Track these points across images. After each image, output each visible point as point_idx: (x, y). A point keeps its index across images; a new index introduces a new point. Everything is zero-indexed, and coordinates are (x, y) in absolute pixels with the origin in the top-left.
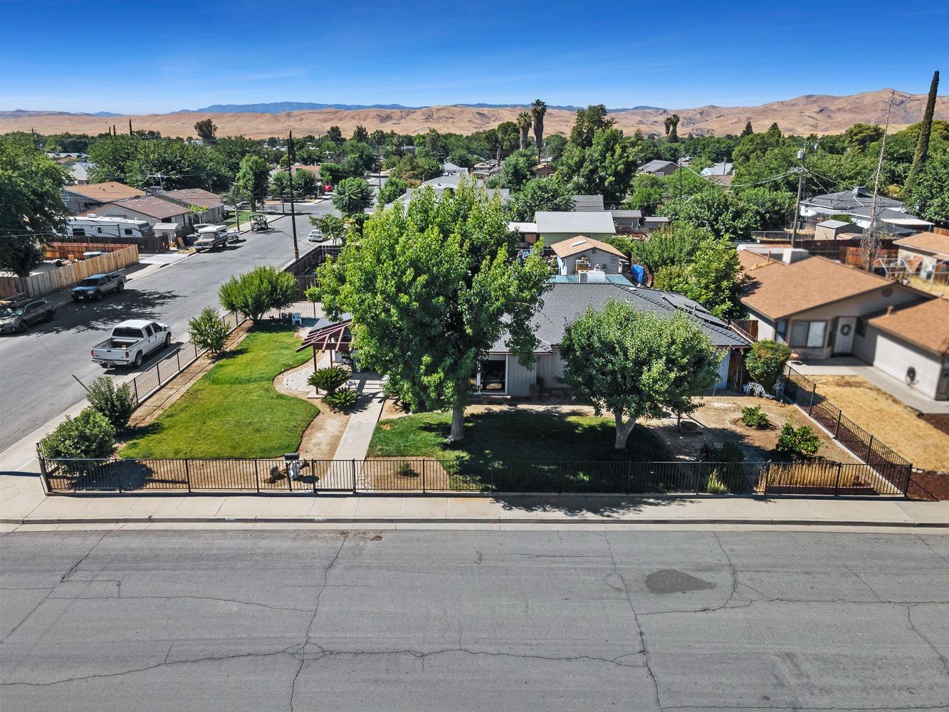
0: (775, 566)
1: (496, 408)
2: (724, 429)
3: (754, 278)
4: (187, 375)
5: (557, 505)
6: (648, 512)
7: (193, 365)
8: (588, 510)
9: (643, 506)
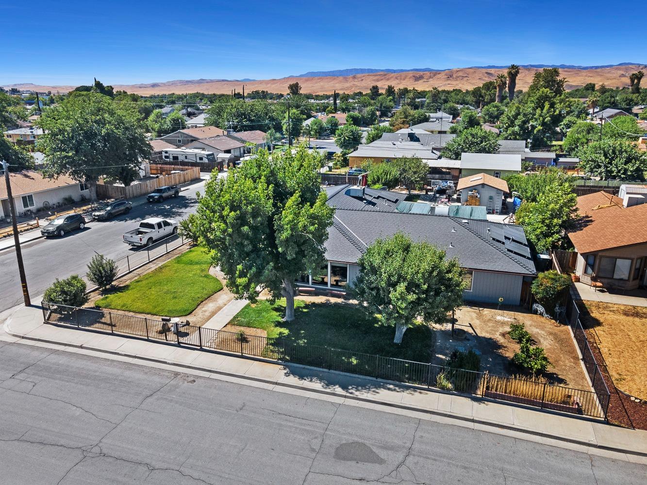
0: (444, 457)
1: (333, 300)
2: (490, 339)
3: (591, 217)
4: (170, 255)
5: (321, 379)
6: (383, 395)
7: (178, 249)
8: (340, 386)
9: (382, 389)
